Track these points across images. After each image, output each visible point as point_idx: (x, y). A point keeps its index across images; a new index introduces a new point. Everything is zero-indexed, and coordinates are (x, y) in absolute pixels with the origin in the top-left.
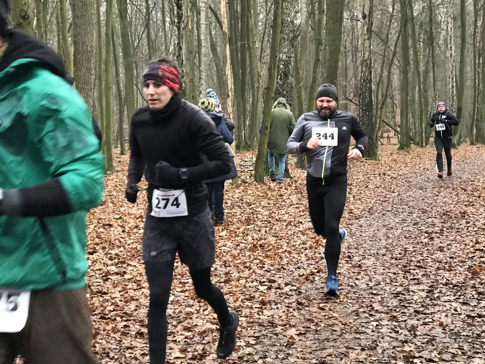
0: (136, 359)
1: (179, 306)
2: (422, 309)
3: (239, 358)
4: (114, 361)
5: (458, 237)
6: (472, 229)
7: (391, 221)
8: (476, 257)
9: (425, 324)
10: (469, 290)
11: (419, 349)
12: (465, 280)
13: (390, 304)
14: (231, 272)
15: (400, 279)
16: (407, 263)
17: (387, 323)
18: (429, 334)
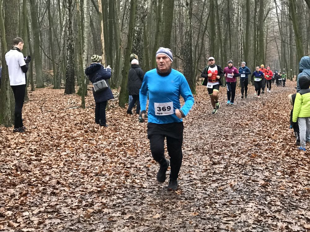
2: (221, 178)
3: (113, 205)
5: (243, 139)
6: (251, 134)
8: (253, 149)
9: (223, 185)
10: (248, 167)
12: (246, 161)
14: (106, 159)
18: (224, 190)
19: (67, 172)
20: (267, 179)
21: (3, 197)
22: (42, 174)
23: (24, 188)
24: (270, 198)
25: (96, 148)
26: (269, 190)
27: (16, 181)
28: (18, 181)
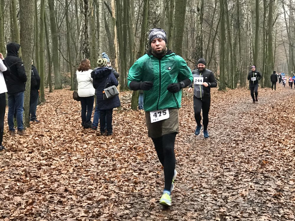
0: (57, 217)
1: (84, 185)
2: (231, 186)
3: (120, 216)
4: (43, 219)
5: (253, 143)
6: (261, 138)
7: (214, 133)
8: (264, 155)
9: (233, 195)
10: (259, 175)
11: (229, 210)
12: (257, 169)
13: (212, 184)
14: (116, 164)
15: (218, 168)
16: (223, 159)
17: (210, 195)
18: (235, 201)
19: (76, 179)
20: (279, 188)
21: (9, 206)
22: (51, 180)
23: (31, 196)
24: (284, 210)
25: (107, 152)
26: (282, 201)
27: (24, 188)
28: (26, 188)
